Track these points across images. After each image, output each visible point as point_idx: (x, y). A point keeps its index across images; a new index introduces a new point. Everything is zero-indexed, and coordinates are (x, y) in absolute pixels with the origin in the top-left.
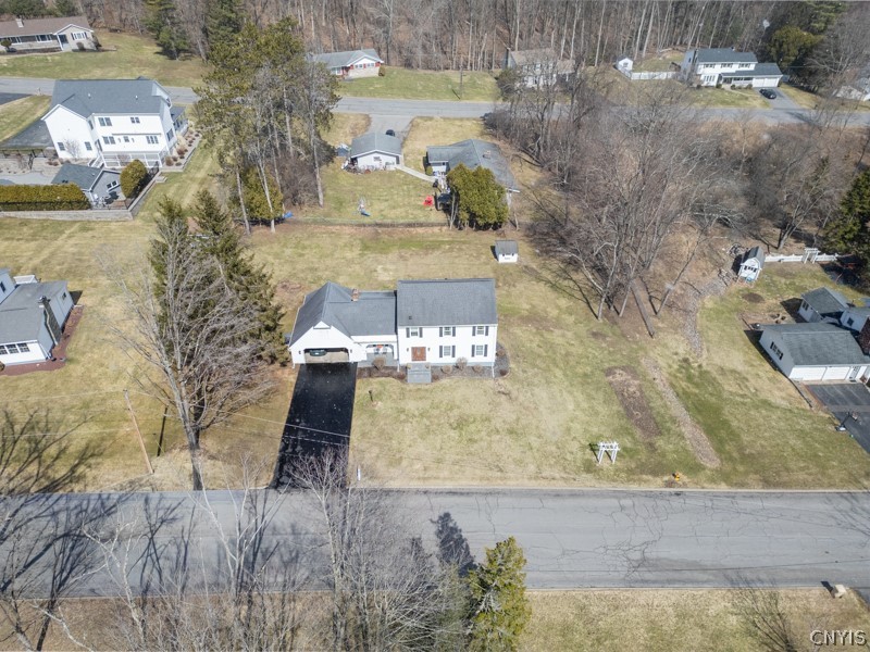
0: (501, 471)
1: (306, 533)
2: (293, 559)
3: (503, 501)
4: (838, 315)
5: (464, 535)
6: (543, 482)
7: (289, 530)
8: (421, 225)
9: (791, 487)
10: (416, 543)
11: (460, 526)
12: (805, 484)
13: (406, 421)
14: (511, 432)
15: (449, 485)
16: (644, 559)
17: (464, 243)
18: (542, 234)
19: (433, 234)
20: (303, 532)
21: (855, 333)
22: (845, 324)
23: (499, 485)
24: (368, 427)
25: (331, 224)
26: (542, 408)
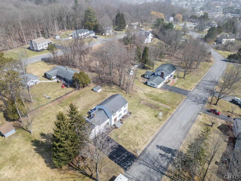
0: (152, 131)
1: (145, 171)
2: (150, 178)
3: (159, 135)
4: (154, 74)
5: (164, 146)
6: (159, 128)
7: (142, 174)
8: (69, 93)
9: (179, 104)
10: (160, 154)
11: (161, 145)
12: (180, 102)
13: (128, 136)
14: (145, 123)
15: (150, 140)
16: (183, 128)
17: (84, 92)
18: (96, 82)
19: (74, 94)
20: (144, 172)
21: (160, 76)
22: (156, 75)
23: (155, 134)
24: (124, 142)
25: (44, 105)
26: (142, 116)
